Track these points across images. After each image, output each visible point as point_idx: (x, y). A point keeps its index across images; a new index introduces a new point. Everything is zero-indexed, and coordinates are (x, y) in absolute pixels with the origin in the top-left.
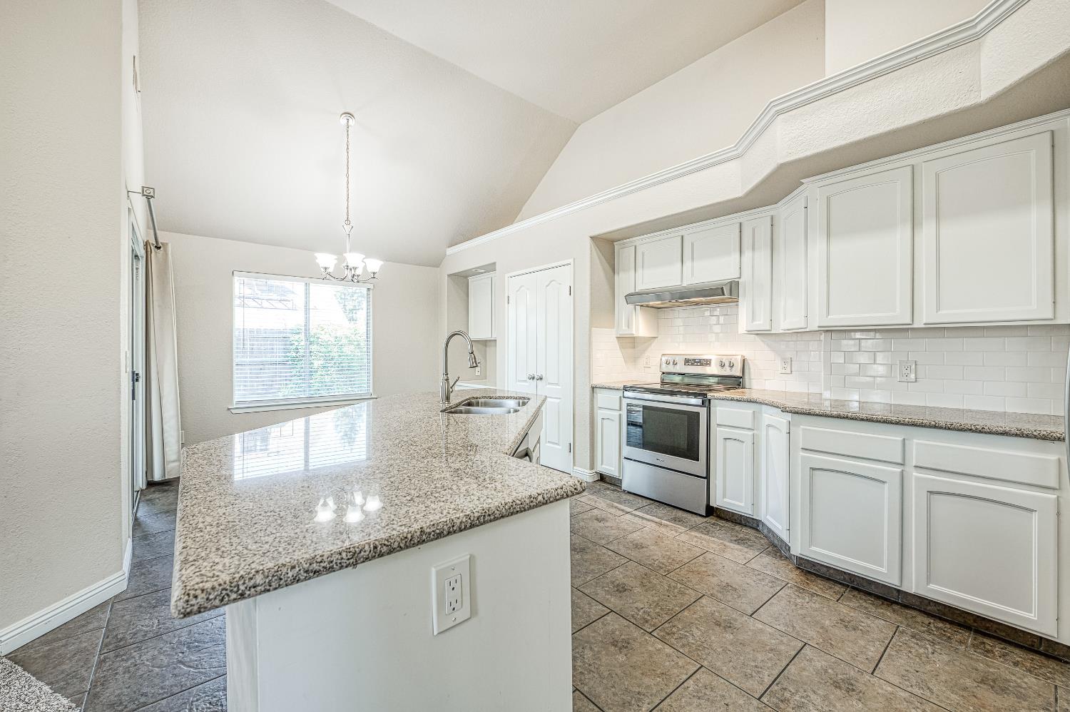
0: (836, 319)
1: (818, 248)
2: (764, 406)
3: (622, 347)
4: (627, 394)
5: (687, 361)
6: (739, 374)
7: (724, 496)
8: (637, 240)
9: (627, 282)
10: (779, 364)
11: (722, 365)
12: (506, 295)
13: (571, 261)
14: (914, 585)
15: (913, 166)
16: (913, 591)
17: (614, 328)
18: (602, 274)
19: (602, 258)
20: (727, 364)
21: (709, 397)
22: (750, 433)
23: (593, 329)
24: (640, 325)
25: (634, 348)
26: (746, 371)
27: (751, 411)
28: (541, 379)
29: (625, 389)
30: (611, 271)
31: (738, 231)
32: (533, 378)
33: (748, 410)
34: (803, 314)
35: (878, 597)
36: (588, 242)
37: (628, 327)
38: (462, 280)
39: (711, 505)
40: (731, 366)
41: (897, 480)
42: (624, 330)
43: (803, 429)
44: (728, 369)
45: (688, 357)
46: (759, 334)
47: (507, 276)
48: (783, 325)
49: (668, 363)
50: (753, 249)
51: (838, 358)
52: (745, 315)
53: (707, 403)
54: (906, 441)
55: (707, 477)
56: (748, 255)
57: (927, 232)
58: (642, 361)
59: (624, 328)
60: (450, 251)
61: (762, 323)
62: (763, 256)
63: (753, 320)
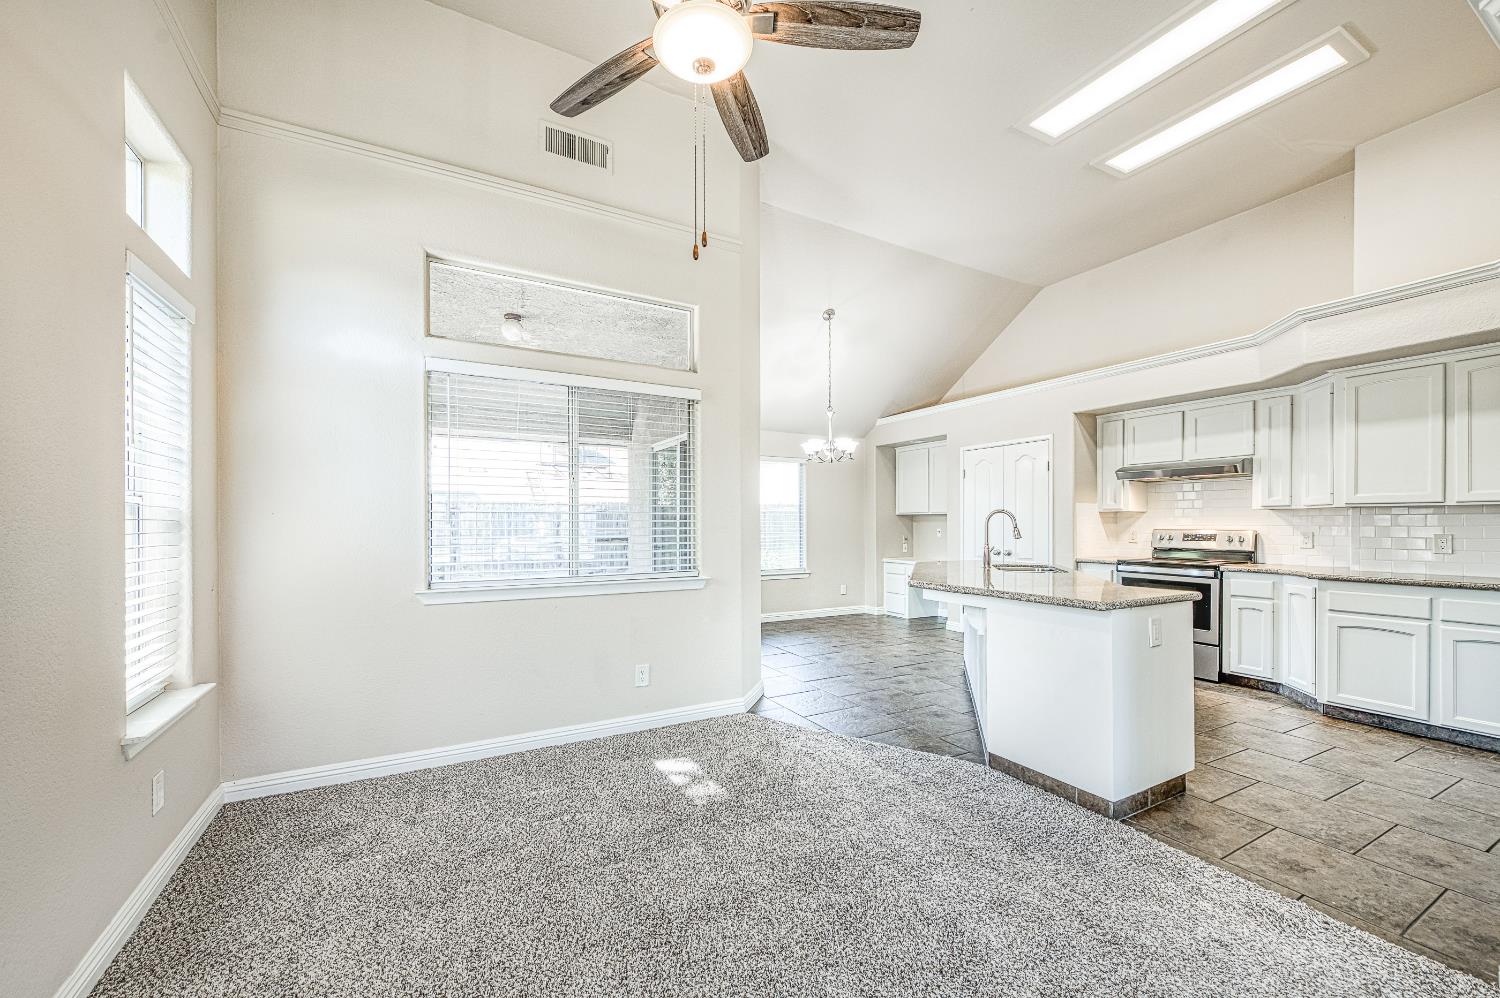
0: (1365, 497)
1: (1345, 431)
2: (1284, 577)
3: (1105, 522)
4: (1121, 567)
5: (1186, 536)
6: (1250, 548)
7: (1240, 662)
8: (1126, 415)
9: (1114, 456)
10: (1299, 539)
11: (1230, 540)
12: (962, 469)
13: (1050, 436)
14: (1440, 718)
15: (1445, 364)
16: (1439, 724)
17: (1095, 502)
18: (1085, 449)
19: (1085, 432)
20: (1237, 539)
21: (1221, 569)
22: (1269, 602)
23: (1077, 504)
24: (1128, 498)
25: (1116, 523)
26: (1259, 546)
27: (1271, 582)
28: (1009, 554)
29: (1120, 563)
30: (1092, 443)
31: (1252, 408)
32: (999, 553)
33: (1268, 580)
34: (1329, 491)
35: (1404, 733)
36: (1072, 417)
37: (1115, 501)
38: (889, 452)
39: (1224, 671)
40: (1241, 541)
41: (1425, 632)
42: (1110, 505)
43: (1331, 593)
44: (1238, 544)
45: (1187, 532)
46: (1273, 509)
47: (962, 449)
48: (1304, 501)
49: (1161, 539)
50: (1270, 427)
51: (1369, 531)
52: (1258, 490)
53: (1219, 574)
54: (1434, 601)
55: (1220, 645)
56: (1263, 432)
57: (1458, 423)
58: (1126, 537)
59: (1108, 502)
60: (880, 422)
61: (1280, 498)
62: (1281, 434)
63: (1270, 495)
